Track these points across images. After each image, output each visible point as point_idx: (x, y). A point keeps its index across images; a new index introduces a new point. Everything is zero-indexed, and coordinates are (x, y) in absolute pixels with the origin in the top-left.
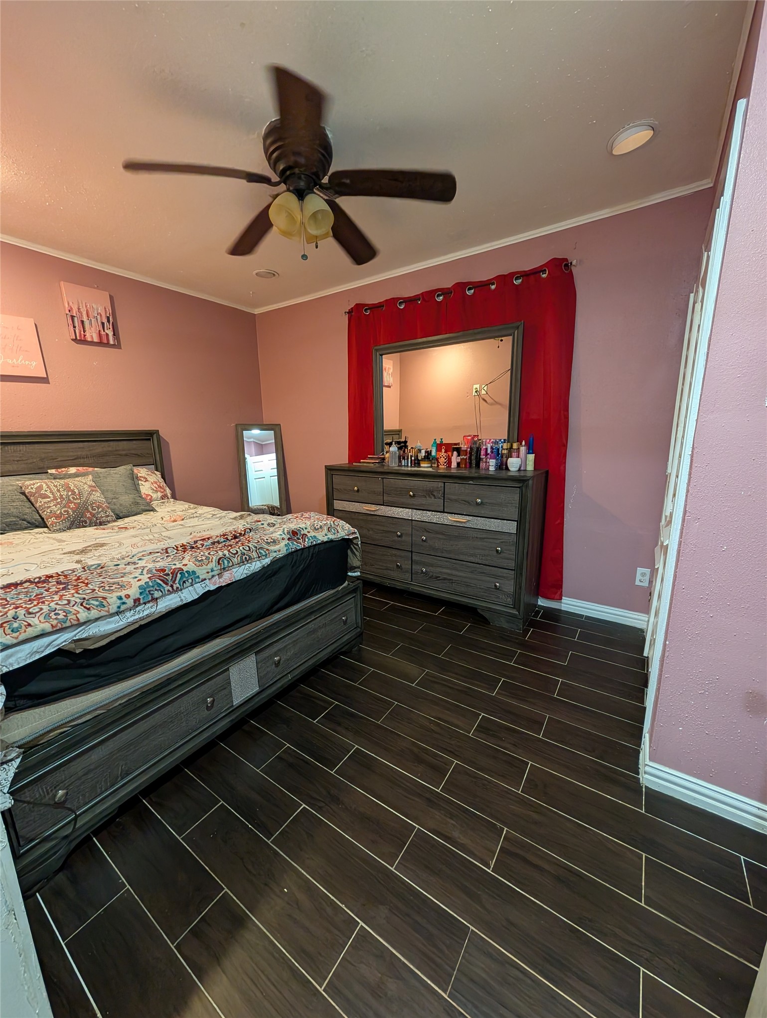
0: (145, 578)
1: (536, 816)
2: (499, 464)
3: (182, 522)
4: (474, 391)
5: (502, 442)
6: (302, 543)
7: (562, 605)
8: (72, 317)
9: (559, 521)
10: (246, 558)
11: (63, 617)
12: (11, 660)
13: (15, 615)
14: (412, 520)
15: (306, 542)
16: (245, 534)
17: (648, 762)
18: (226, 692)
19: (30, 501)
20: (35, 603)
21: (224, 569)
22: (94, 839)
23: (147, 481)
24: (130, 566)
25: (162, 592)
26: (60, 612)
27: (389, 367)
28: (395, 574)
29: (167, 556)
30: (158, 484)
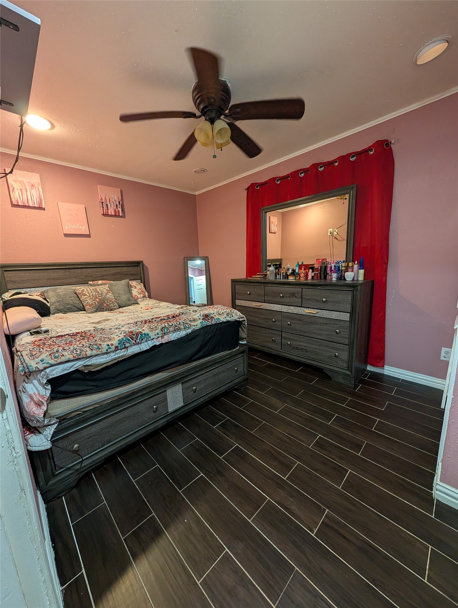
0: (122, 336)
1: (350, 506)
2: (340, 277)
3: (151, 310)
4: (329, 233)
5: (342, 262)
6: (211, 322)
7: (385, 371)
8: (102, 203)
9: (382, 314)
10: (177, 328)
11: (79, 353)
12: (54, 372)
13: (58, 350)
14: (282, 312)
15: (213, 322)
16: (179, 315)
17: (439, 482)
18: (164, 403)
19: (78, 297)
20: (68, 345)
21: (165, 333)
22: (92, 474)
23: (136, 288)
24: (117, 330)
25: (130, 344)
26: (78, 350)
27: (275, 221)
28: (271, 345)
29: (136, 326)
30: (142, 290)
